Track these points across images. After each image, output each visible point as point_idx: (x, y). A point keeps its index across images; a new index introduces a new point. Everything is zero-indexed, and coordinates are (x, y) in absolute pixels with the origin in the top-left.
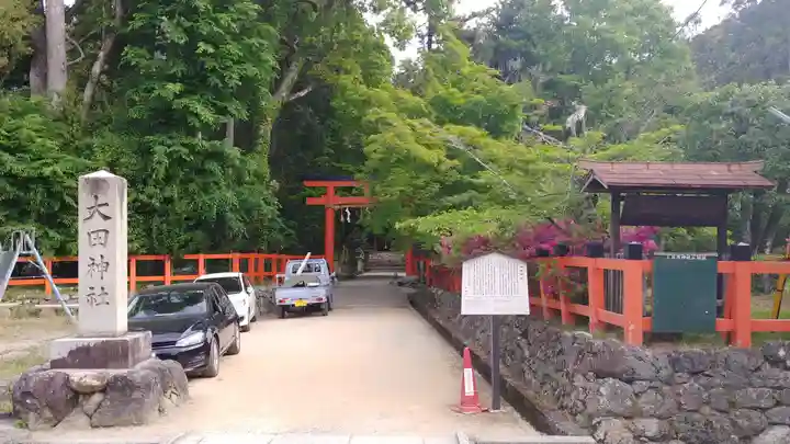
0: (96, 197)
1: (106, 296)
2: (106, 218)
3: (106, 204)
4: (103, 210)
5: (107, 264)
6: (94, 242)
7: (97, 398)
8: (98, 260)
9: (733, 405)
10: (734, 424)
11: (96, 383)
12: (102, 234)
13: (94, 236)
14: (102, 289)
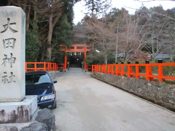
0: (9, 19)
1: (14, 78)
2: (15, 31)
3: (15, 23)
4: (13, 27)
5: (15, 58)
6: (7, 45)
13: (6, 42)
14: (12, 73)
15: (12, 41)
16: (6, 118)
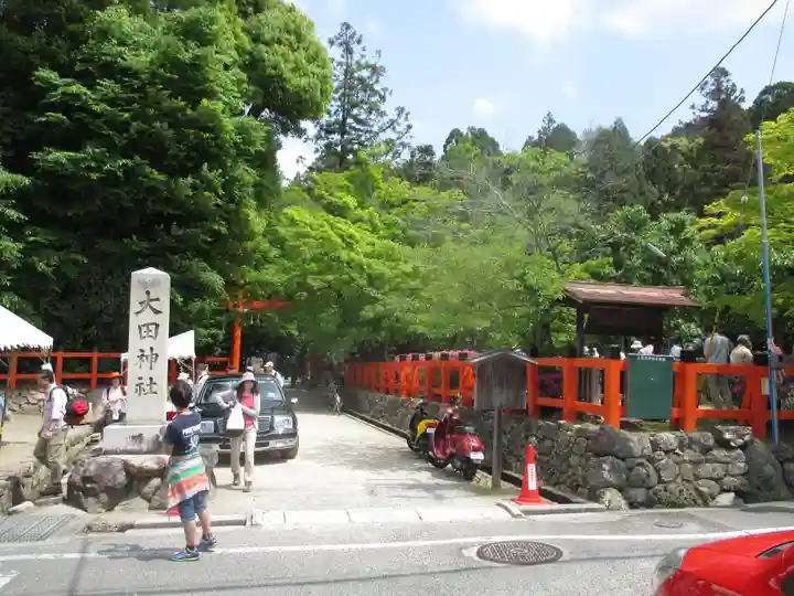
0: (148, 292)
1: (155, 386)
2: (156, 312)
3: (158, 299)
4: (154, 304)
5: (157, 355)
6: (144, 334)
7: (156, 482)
8: (148, 352)
9: (697, 478)
10: (696, 489)
11: (156, 467)
13: (144, 329)
14: (151, 379)
15: (152, 327)
16: (144, 447)
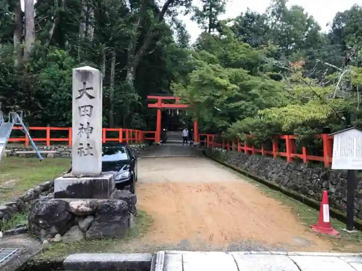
0: (85, 83)
1: (91, 150)
2: (91, 97)
3: (92, 88)
4: (89, 92)
5: (92, 128)
6: (83, 113)
8: (85, 126)
12: (88, 108)
13: (82, 109)
14: (88, 145)
